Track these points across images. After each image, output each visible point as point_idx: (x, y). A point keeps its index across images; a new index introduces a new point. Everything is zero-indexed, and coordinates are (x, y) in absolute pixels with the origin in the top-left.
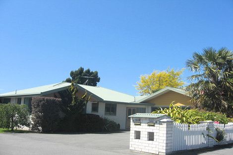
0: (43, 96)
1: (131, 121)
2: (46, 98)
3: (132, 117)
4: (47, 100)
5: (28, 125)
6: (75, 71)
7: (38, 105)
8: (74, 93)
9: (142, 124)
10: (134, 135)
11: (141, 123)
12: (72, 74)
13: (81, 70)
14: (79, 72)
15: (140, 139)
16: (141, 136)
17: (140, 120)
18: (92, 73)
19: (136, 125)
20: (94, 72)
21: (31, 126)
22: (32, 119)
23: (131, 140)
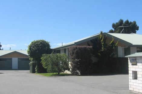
0: (77, 45)
1: (129, 61)
2: (78, 47)
3: (130, 57)
4: (79, 48)
5: (69, 70)
6: (116, 23)
7: (73, 53)
8: (102, 40)
9: (138, 64)
10: (131, 75)
11: (137, 62)
12: (114, 26)
13: (121, 21)
14: (119, 24)
15: (137, 79)
16: (138, 76)
17: (136, 60)
18: (131, 23)
19: (133, 64)
20: (132, 22)
21: (71, 70)
22: (71, 64)
23: (130, 80)
